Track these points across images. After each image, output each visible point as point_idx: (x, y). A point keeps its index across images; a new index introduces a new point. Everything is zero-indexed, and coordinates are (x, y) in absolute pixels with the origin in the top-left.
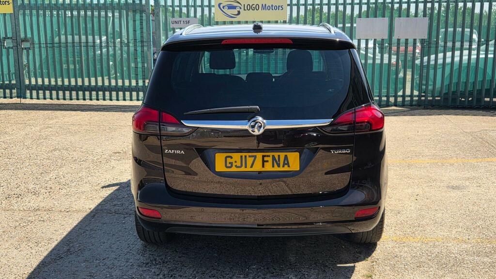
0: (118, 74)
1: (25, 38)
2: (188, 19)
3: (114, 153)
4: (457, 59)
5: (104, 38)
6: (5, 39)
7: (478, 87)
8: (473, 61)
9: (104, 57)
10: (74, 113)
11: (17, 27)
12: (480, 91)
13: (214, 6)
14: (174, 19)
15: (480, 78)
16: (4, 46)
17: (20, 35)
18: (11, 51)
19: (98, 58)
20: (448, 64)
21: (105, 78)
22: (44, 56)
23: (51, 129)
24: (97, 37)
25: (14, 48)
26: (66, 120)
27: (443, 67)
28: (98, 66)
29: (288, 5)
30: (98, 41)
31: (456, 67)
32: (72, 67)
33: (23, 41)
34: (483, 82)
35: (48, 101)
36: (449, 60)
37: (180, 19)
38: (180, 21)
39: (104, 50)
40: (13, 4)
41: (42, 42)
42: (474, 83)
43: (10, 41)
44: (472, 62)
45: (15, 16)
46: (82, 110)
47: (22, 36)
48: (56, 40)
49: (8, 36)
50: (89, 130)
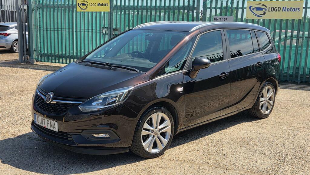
1: (116, 28)
2: (226, 17)
6: (103, 28)
11: (111, 21)
13: (246, 8)
14: (216, 17)
16: (102, 33)
17: (113, 26)
18: (107, 36)
25: (109, 34)
29: (304, 8)
33: (114, 30)
37: (220, 17)
38: (220, 19)
40: (110, 6)
43: (106, 29)
45: (110, 14)
47: (114, 26)
49: (106, 27)
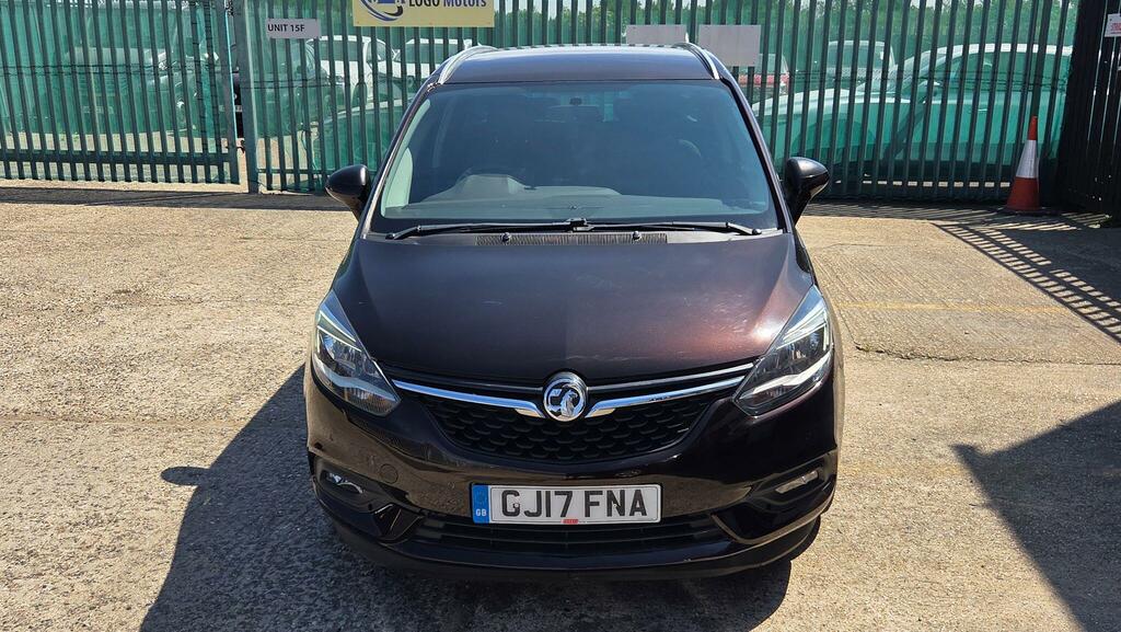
0: (194, 127)
2: (299, 22)
3: (116, 292)
4: (813, 106)
5: (162, 55)
7: (851, 158)
8: (843, 110)
9: (164, 93)
10: (73, 207)
12: (854, 166)
14: (273, 22)
15: (855, 142)
19: (150, 94)
20: (797, 115)
21: (167, 133)
22: (42, 91)
23: (10, 242)
24: (147, 52)
26: (51, 221)
27: (787, 123)
28: (152, 111)
30: (149, 60)
31: (811, 121)
32: (98, 110)
34: (860, 149)
35: (29, 183)
36: (798, 108)
37: (285, 21)
38: (285, 26)
39: (163, 79)
41: (37, 64)
42: (845, 151)
44: (840, 111)
46: (90, 203)
48: (66, 56)
50: (86, 244)
